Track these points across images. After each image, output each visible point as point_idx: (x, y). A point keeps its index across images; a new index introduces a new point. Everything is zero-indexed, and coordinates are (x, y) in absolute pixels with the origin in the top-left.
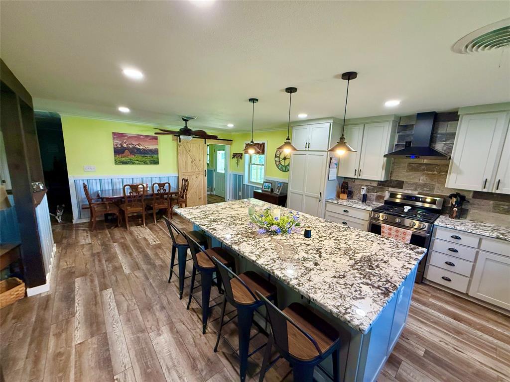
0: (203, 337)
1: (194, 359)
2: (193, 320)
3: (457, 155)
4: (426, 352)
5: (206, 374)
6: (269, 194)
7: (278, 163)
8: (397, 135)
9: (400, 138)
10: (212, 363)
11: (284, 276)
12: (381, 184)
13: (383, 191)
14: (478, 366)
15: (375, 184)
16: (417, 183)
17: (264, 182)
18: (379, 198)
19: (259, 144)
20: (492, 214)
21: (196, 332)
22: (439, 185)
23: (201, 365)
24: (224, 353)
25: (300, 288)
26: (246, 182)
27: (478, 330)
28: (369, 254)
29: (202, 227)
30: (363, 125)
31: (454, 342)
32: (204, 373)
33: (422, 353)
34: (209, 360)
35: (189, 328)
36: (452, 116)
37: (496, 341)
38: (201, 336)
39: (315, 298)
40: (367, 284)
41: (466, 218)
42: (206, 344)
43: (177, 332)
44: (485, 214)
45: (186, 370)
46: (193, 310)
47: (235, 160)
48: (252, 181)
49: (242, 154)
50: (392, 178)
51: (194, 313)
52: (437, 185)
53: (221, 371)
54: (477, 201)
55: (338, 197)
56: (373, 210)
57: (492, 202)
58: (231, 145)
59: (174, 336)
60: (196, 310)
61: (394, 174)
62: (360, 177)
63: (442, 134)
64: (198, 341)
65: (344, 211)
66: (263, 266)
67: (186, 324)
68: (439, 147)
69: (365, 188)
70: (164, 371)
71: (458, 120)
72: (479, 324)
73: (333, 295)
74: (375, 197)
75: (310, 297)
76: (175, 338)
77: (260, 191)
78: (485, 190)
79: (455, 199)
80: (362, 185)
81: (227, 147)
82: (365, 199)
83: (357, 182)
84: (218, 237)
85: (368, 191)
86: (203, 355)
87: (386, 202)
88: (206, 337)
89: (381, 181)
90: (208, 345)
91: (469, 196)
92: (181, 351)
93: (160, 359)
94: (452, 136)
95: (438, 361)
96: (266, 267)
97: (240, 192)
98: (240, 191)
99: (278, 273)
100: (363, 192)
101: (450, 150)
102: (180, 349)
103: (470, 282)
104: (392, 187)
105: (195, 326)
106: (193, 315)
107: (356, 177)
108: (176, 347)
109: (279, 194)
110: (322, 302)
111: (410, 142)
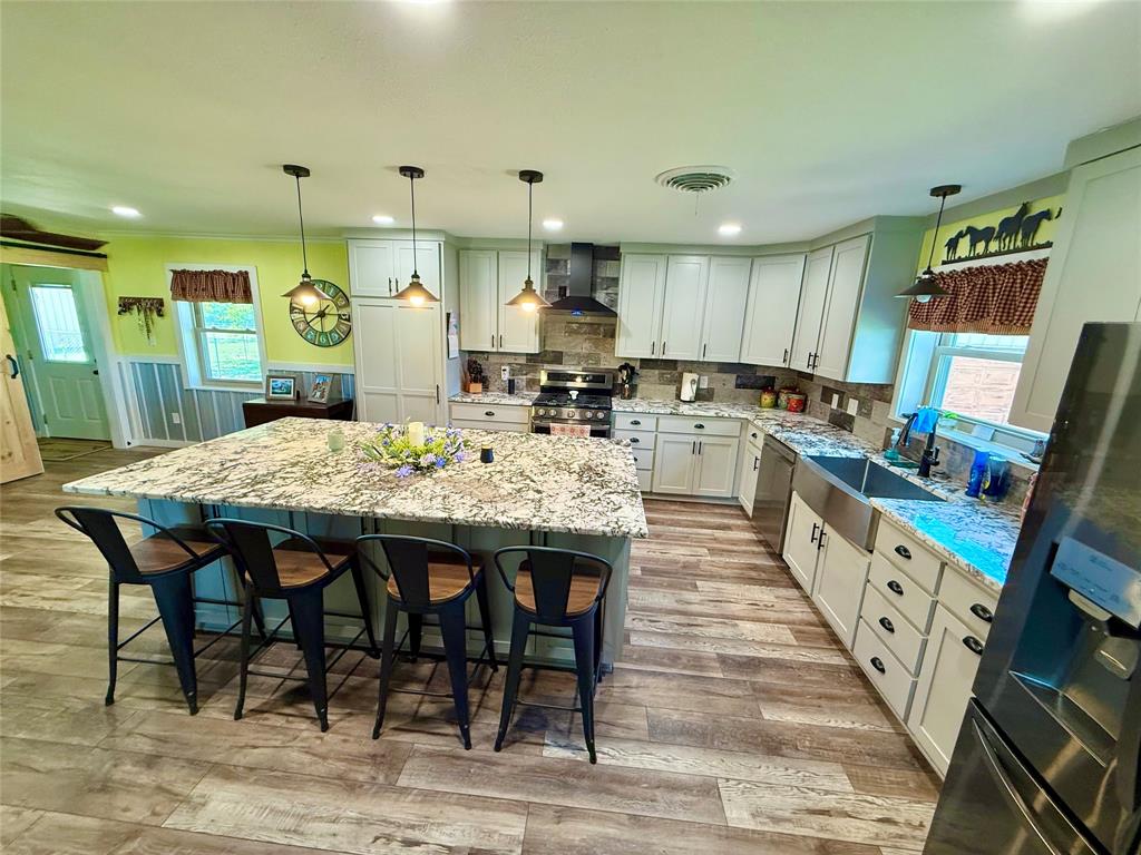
0: (328, 736)
1: (340, 778)
2: (274, 727)
3: (623, 310)
4: (643, 569)
5: (387, 777)
6: (293, 403)
7: (302, 327)
8: (546, 275)
9: (550, 278)
10: (383, 756)
11: (516, 519)
12: (531, 357)
13: (536, 371)
14: (682, 559)
15: (523, 361)
16: (579, 354)
17: (269, 377)
18: (532, 383)
19: (226, 274)
20: (659, 387)
21: (303, 740)
22: (605, 355)
23: (363, 774)
24: (395, 729)
25: (551, 524)
26: (193, 380)
27: (669, 525)
28: (583, 462)
29: (244, 500)
30: (495, 253)
31: (658, 547)
32: (381, 779)
33: (639, 572)
34: (374, 756)
35: (278, 743)
36: (612, 253)
37: (686, 530)
38: (321, 738)
39: (578, 527)
40: (611, 493)
41: (635, 397)
42: (345, 741)
43: (251, 769)
44: (652, 387)
45: (338, 803)
46: (256, 711)
47: (135, 318)
48: (214, 377)
49: (161, 302)
50: (547, 348)
51: (266, 715)
52: (603, 355)
53: (412, 753)
54: (644, 372)
55: (466, 389)
56: (534, 404)
57: (657, 372)
58: (103, 269)
59: (251, 780)
60: (265, 708)
61: (548, 342)
62: (501, 350)
63: (603, 279)
64: (323, 750)
65: (487, 414)
66: (470, 519)
67: (261, 743)
68: (601, 297)
69: (507, 368)
70: (285, 842)
71: (619, 260)
72: (667, 520)
73: (592, 516)
74: (524, 384)
75: (570, 529)
76: (256, 782)
77: (262, 401)
78: (653, 357)
79: (625, 372)
80: (503, 364)
81: (88, 276)
82: (511, 388)
83: (492, 359)
84: (317, 506)
85: (513, 372)
86: (356, 760)
87: (544, 389)
88: (336, 732)
89: (532, 355)
90: (352, 739)
91: (637, 365)
92: (295, 789)
93: (252, 834)
94: (615, 281)
95: (654, 572)
96: (478, 519)
97: (175, 415)
98: (171, 409)
99: (502, 519)
100: (506, 376)
101: (614, 302)
102: (289, 788)
103: (653, 475)
104: (548, 363)
105: (291, 733)
106: (267, 719)
107: (494, 350)
108: (277, 790)
109: (323, 401)
110: (588, 527)
111: (565, 288)
